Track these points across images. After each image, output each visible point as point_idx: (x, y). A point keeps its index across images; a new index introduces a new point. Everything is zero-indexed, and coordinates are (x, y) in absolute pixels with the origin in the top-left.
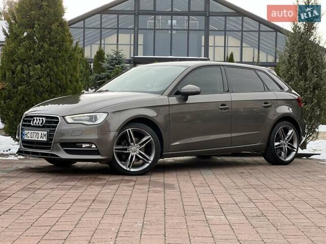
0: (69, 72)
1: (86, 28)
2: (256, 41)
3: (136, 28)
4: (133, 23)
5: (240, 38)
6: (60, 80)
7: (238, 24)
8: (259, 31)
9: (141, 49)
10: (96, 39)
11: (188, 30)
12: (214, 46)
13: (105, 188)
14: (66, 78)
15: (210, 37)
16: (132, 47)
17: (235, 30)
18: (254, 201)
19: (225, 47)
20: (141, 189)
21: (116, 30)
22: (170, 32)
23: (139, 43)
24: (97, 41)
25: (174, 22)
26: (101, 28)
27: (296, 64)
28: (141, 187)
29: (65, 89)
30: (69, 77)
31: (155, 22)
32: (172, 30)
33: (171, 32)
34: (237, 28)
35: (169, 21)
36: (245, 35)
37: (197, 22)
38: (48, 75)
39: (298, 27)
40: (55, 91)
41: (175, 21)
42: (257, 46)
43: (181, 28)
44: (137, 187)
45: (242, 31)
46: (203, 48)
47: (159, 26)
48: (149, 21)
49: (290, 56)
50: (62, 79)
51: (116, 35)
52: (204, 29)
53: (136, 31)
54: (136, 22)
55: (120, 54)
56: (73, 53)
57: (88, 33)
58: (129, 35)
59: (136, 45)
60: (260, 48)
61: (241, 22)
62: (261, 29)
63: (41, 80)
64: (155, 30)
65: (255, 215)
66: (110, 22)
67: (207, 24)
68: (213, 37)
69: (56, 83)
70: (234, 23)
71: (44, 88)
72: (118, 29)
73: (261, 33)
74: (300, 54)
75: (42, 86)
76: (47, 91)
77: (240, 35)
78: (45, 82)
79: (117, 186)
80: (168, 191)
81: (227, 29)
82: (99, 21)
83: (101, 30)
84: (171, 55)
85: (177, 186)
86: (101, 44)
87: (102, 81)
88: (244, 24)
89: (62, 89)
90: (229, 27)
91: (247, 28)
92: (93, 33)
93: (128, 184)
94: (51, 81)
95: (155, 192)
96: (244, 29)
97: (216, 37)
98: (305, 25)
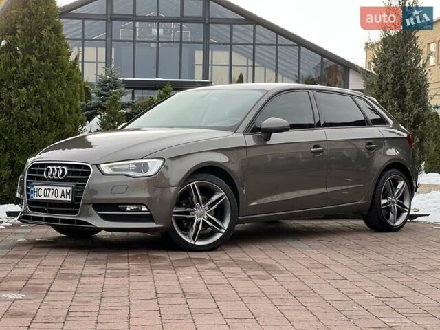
3: (109, 39)
6: (55, 111)
21: (80, 42)
22: (155, 45)
29: (62, 123)
31: (135, 32)
32: (158, 42)
35: (154, 31)
38: (39, 103)
40: (48, 126)
41: (163, 30)
50: (59, 109)
51: (80, 47)
53: (108, 44)
54: (109, 31)
59: (109, 62)
63: (28, 110)
64: (135, 41)
69: (49, 115)
71: (32, 122)
72: (83, 39)
75: (30, 119)
76: (36, 126)
78: (33, 113)
84: (157, 77)
87: (90, 112)
88: (256, 35)
89: (58, 124)
94: (42, 112)
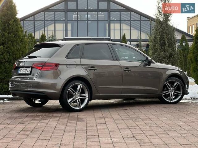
1: (35, 21)
2: (139, 26)
3: (66, 20)
4: (64, 17)
5: (129, 25)
7: (127, 16)
8: (141, 20)
10: (41, 27)
11: (98, 21)
12: (114, 30)
15: (111, 24)
16: (64, 31)
17: (127, 20)
18: (130, 128)
19: (120, 30)
21: (54, 22)
22: (87, 22)
23: (68, 29)
24: (43, 28)
25: (89, 16)
26: (44, 20)
27: (159, 42)
28: (63, 121)
31: (77, 16)
32: (88, 20)
34: (127, 18)
35: (86, 16)
36: (133, 23)
37: (103, 16)
41: (90, 15)
42: (140, 29)
43: (94, 19)
45: (130, 20)
46: (107, 31)
47: (80, 19)
48: (74, 16)
49: (155, 37)
51: (54, 24)
52: (107, 20)
53: (66, 22)
54: (66, 17)
57: (36, 23)
58: (62, 24)
59: (66, 30)
60: (142, 30)
61: (129, 15)
62: (142, 19)
64: (77, 21)
66: (50, 17)
67: (109, 16)
68: (113, 24)
70: (125, 16)
72: (55, 21)
73: (142, 21)
77: (129, 23)
81: (121, 19)
82: (43, 16)
83: (45, 22)
84: (88, 36)
85: (85, 119)
86: (45, 30)
88: (131, 16)
90: (122, 18)
91: (133, 18)
97: (115, 24)
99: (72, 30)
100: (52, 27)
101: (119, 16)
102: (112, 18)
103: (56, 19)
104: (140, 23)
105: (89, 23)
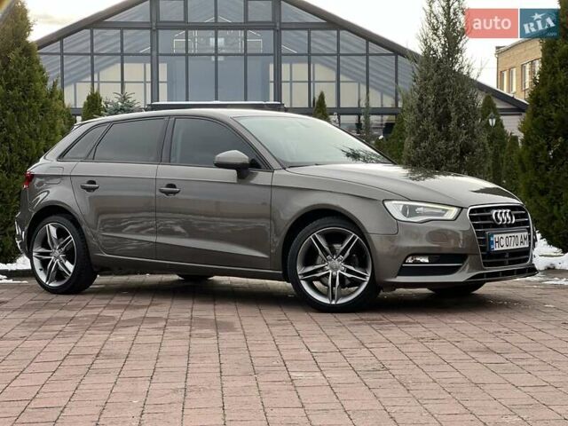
0: (43, 133)
1: (66, 54)
2: (362, 71)
3: (154, 53)
4: (149, 44)
5: (336, 67)
6: (26, 149)
7: (331, 42)
8: (367, 55)
9: (163, 89)
10: (83, 74)
11: (246, 55)
12: (291, 82)
13: (114, 333)
14: (37, 144)
15: (283, 65)
16: (149, 85)
17: (327, 53)
18: (368, 346)
19: (309, 82)
20: (179, 333)
22: (213, 58)
23: (160, 80)
24: (86, 76)
25: (221, 41)
26: (92, 54)
27: (431, 111)
28: (177, 329)
30: (43, 142)
32: (216, 55)
33: (216, 59)
34: (329, 49)
35: (212, 40)
36: (344, 62)
37: (259, 41)
39: (433, 49)
41: (223, 39)
42: (365, 80)
43: (233, 52)
44: (170, 329)
46: (272, 85)
47: (195, 49)
48: (176, 41)
51: (119, 65)
52: (272, 52)
53: (154, 59)
55: (130, 100)
56: (49, 100)
57: (68, 62)
58: (142, 65)
59: (155, 82)
60: (370, 83)
61: (335, 40)
62: (371, 51)
64: (187, 55)
65: (370, 368)
66: (107, 43)
67: (278, 42)
68: (288, 65)
70: (324, 40)
72: (122, 54)
73: (370, 58)
74: (437, 95)
77: (336, 61)
79: (136, 328)
80: (223, 335)
81: (313, 52)
82: (89, 42)
83: (92, 59)
84: (216, 99)
85: (237, 325)
86: (93, 82)
88: (341, 43)
90: (315, 48)
91: (347, 49)
92: (78, 63)
93: (154, 325)
94: (10, 151)
95: (201, 336)
96: (341, 52)
97: (294, 66)
98: (444, 46)
99: (171, 82)
100: (112, 73)
101: (307, 42)
102: (285, 48)
103: (125, 49)
104: (365, 63)
105: (221, 62)
